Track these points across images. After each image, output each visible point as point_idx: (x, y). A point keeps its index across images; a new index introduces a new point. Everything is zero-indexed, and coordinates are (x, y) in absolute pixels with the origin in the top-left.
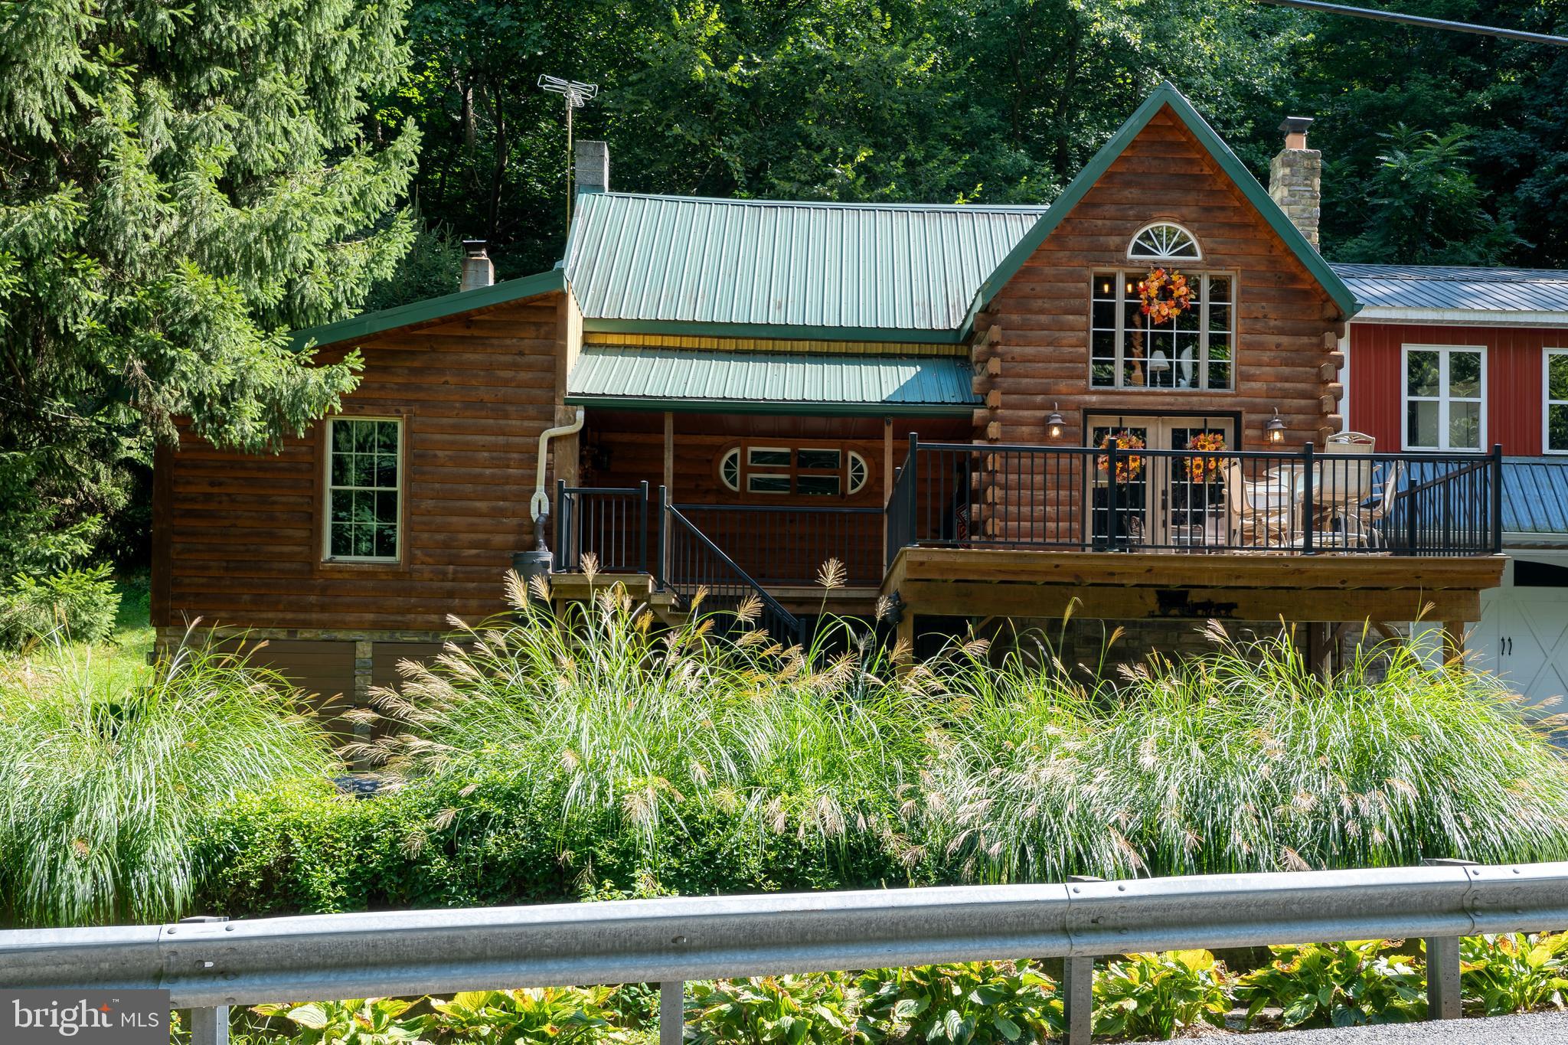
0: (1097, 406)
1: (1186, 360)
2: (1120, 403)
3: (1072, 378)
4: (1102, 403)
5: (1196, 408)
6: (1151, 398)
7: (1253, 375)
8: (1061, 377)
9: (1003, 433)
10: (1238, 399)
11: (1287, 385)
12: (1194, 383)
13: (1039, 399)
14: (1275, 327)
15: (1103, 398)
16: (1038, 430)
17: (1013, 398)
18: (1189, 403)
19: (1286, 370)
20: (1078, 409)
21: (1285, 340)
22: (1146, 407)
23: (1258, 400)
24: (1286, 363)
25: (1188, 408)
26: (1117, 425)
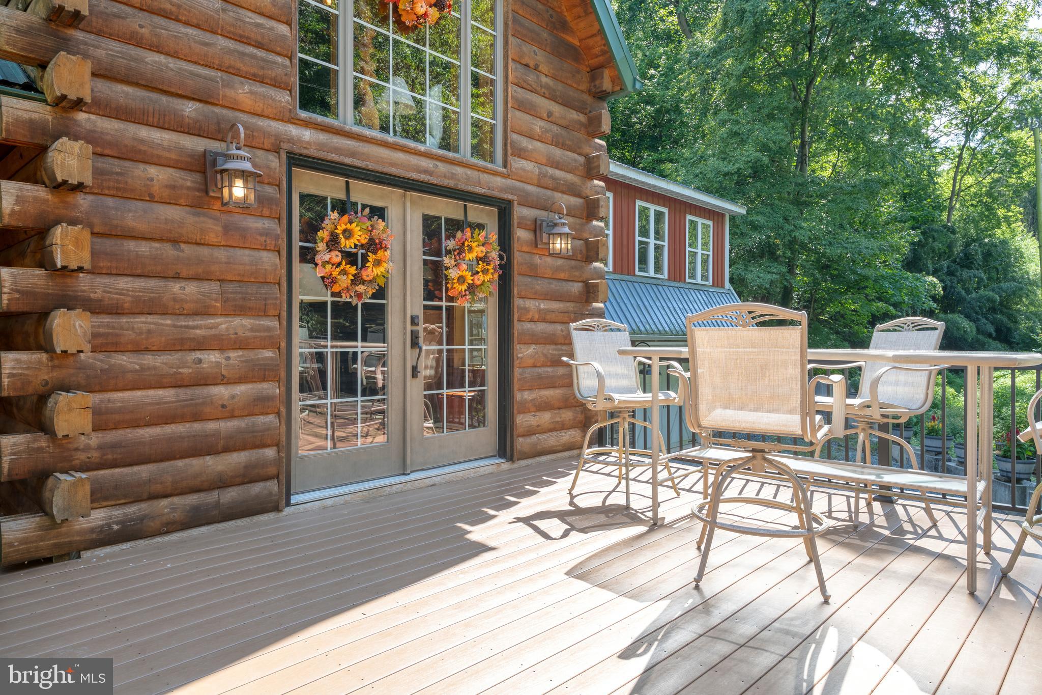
0: (312, 152)
1: (433, 99)
2: (353, 154)
3: (262, 81)
4: (321, 146)
5: (462, 186)
6: (400, 156)
7: (524, 150)
8: (238, 73)
9: (98, 173)
10: (509, 182)
11: (558, 173)
12: (447, 142)
13: (190, 109)
14: (547, 87)
15: (322, 137)
16: (189, 180)
17: (121, 93)
18: (453, 176)
19: (558, 153)
20: (276, 150)
21: (556, 109)
22: (393, 170)
23: (529, 188)
24: (558, 143)
25: (451, 183)
26: (342, 196)
